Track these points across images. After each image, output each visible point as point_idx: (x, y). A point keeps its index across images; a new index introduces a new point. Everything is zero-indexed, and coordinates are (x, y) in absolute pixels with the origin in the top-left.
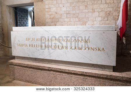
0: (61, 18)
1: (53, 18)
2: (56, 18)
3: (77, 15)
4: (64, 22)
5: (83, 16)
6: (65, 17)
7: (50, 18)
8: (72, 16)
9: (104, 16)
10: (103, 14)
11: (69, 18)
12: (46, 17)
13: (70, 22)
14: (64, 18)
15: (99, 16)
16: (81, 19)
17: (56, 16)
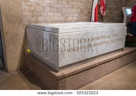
0: (44, 11)
1: (33, 11)
2: (38, 11)
3: (60, 9)
4: (47, 16)
5: (66, 11)
6: (49, 10)
7: (30, 11)
8: (56, 10)
9: (79, 12)
10: (79, 11)
11: (52, 12)
12: (23, 8)
13: (53, 16)
14: (47, 11)
15: (76, 13)
16: (63, 13)
17: (37, 9)
